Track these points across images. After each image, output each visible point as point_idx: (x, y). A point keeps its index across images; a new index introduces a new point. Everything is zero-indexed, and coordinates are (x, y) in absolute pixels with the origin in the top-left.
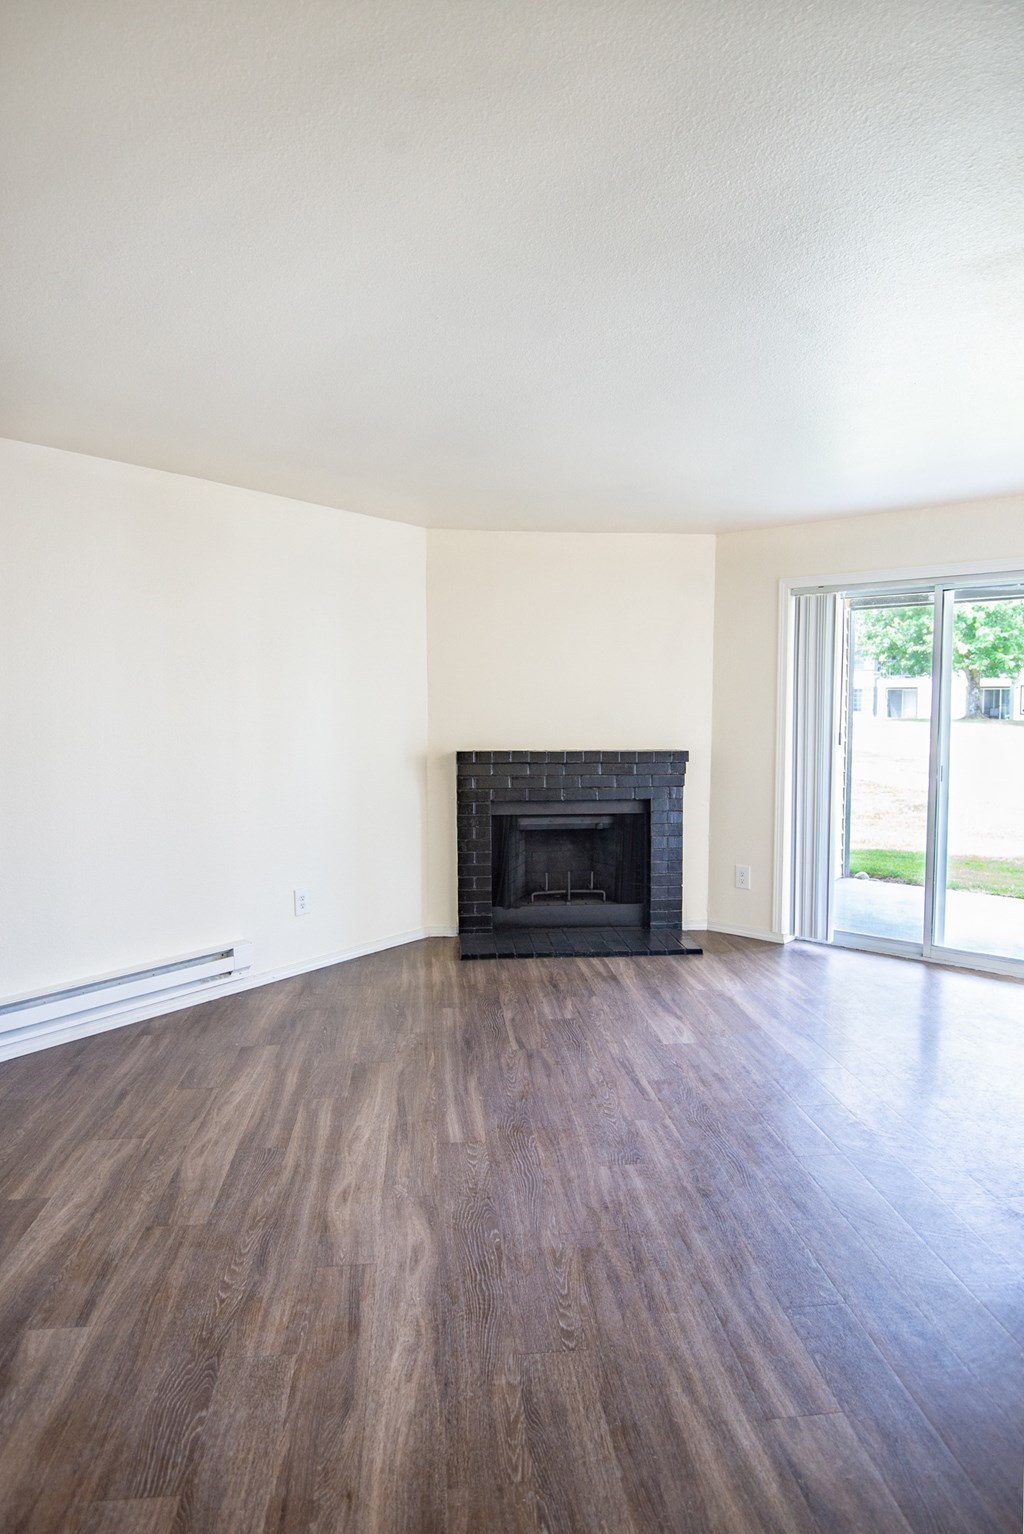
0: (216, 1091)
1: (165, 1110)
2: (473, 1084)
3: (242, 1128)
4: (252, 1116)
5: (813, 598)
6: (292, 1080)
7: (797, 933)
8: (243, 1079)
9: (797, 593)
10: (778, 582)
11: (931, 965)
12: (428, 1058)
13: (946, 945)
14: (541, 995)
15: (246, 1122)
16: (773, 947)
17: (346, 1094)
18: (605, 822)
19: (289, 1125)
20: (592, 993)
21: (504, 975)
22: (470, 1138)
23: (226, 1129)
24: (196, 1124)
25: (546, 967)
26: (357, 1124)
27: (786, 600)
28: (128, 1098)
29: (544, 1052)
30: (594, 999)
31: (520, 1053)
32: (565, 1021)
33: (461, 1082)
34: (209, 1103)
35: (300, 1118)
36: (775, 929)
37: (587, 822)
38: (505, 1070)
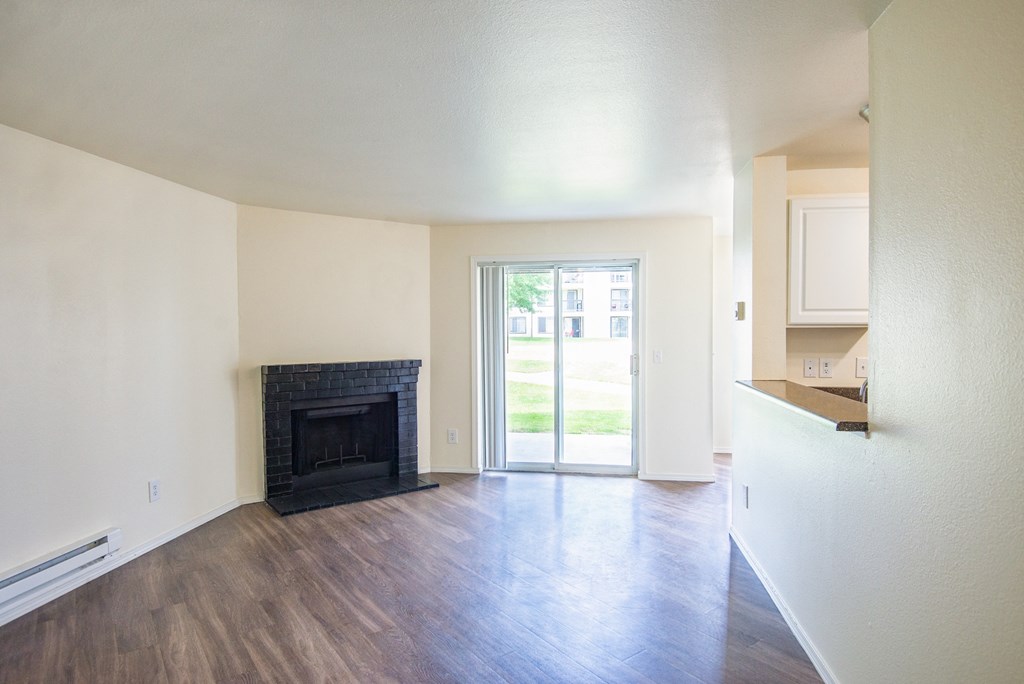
0: (158, 647)
1: (123, 674)
2: (359, 594)
3: (207, 666)
4: (207, 657)
5: (491, 268)
6: (218, 624)
7: (487, 467)
8: (174, 633)
9: (482, 265)
10: (470, 258)
11: (559, 474)
12: (313, 585)
13: (565, 462)
14: (358, 529)
15: (205, 661)
16: (475, 476)
17: (271, 622)
18: (365, 409)
19: (244, 654)
20: (391, 523)
21: (322, 521)
22: (386, 627)
23: (193, 670)
24: (162, 676)
25: (346, 511)
26: (297, 640)
27: (475, 270)
28: (77, 673)
29: (389, 563)
30: (394, 525)
31: (374, 568)
32: (385, 543)
33: (350, 595)
34: (159, 657)
35: (249, 647)
36: (474, 466)
37: (354, 410)
38: (373, 581)
